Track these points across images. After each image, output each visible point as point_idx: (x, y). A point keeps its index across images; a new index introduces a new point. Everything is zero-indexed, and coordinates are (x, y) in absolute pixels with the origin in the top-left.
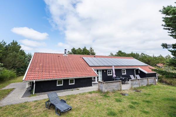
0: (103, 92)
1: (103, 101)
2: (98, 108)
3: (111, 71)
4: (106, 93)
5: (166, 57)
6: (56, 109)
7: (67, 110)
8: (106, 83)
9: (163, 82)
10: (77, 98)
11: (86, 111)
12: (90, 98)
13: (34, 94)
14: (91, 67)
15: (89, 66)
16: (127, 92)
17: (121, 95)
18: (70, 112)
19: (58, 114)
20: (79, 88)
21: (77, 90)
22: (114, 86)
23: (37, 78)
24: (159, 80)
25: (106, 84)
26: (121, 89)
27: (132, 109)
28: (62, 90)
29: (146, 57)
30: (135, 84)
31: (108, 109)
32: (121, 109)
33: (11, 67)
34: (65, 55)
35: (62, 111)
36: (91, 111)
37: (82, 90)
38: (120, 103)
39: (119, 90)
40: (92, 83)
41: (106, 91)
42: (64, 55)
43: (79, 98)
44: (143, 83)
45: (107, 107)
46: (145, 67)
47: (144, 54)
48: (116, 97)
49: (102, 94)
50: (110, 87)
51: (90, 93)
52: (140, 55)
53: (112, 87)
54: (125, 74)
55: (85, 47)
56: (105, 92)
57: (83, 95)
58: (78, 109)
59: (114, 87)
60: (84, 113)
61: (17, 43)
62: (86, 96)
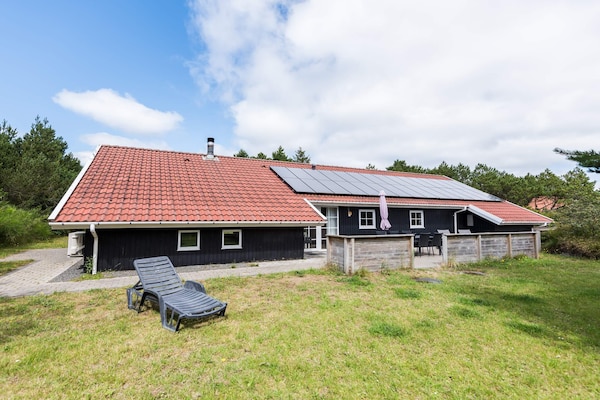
0: (347, 271)
1: (348, 297)
2: (328, 315)
3: (370, 215)
4: (356, 273)
5: (566, 176)
6: (165, 309)
7: (206, 313)
8: (356, 239)
9: (562, 251)
10: (250, 285)
11: (281, 321)
12: (298, 287)
13: (94, 272)
14: (300, 197)
15: (295, 192)
16: (435, 275)
17: (414, 282)
18: (221, 323)
19: (171, 326)
20: (256, 263)
21: (252, 266)
22: (385, 252)
23: (102, 218)
24: (547, 244)
25: (358, 243)
26: (411, 264)
27: (470, 321)
28: (199, 266)
29: (495, 177)
30: (463, 251)
31: (369, 318)
32: (422, 317)
33: (31, 201)
34: (210, 157)
35: (187, 313)
36: (304, 321)
37: (269, 268)
38: (416, 301)
39: (403, 269)
40: (306, 250)
41: (356, 267)
42: (204, 158)
43: (255, 287)
44: (492, 250)
45: (365, 310)
46: (493, 204)
47: (486, 169)
48: (397, 287)
49: (340, 278)
50: (373, 256)
51: (299, 274)
52: (472, 170)
53: (381, 255)
54: (422, 226)
55: (281, 150)
56: (353, 272)
57: (272, 280)
58: (249, 314)
59: (386, 256)
60: (273, 326)
61: (51, 132)
62: (283, 281)
